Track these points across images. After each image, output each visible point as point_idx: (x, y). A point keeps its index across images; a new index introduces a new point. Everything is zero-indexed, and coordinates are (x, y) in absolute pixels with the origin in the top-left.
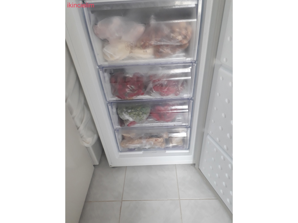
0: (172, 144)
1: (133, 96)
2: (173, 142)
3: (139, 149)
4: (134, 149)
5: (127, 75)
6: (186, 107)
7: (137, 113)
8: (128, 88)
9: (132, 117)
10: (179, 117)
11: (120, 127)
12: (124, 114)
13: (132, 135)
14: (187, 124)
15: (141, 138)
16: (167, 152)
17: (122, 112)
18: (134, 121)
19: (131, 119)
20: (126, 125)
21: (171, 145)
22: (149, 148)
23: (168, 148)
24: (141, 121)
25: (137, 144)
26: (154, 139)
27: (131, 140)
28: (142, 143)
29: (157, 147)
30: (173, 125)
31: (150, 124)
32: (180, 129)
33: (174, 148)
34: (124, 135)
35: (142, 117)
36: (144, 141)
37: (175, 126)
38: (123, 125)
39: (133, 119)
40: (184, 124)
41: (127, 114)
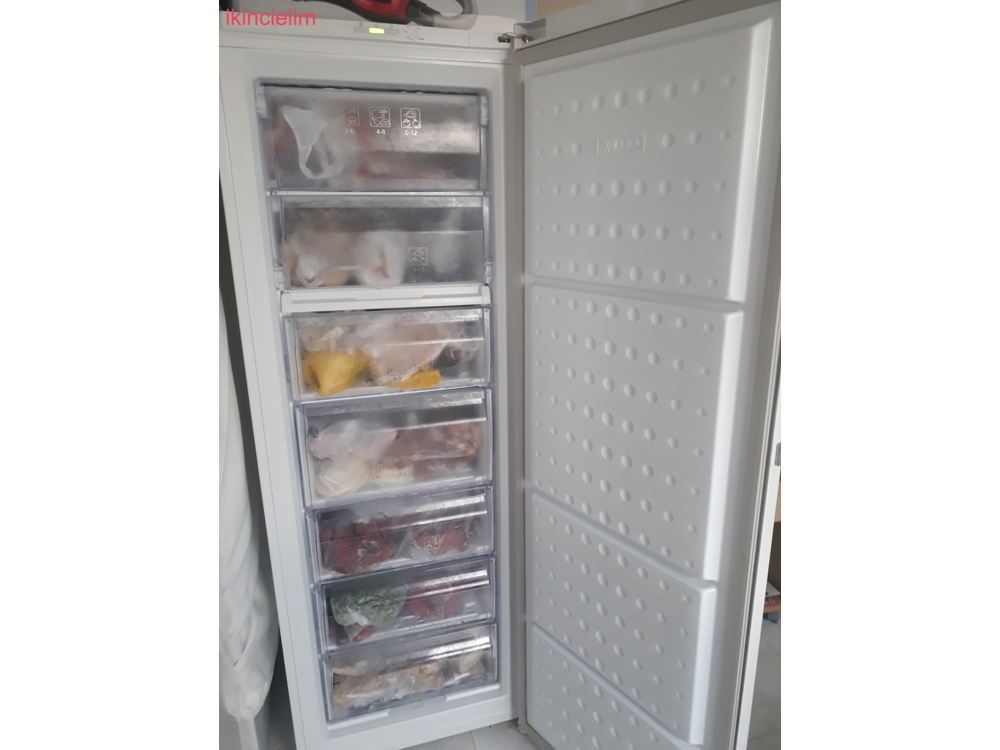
0: (460, 673)
1: (371, 564)
2: (463, 667)
3: (379, 705)
4: (367, 708)
5: (360, 521)
6: (483, 573)
7: (378, 603)
8: (363, 547)
9: (367, 616)
10: (469, 602)
11: (333, 647)
12: (350, 610)
13: (361, 666)
14: (489, 615)
15: (383, 672)
16: (450, 698)
17: (343, 605)
18: (371, 626)
19: (364, 622)
20: (351, 639)
21: (457, 678)
22: (405, 697)
23: (450, 690)
24: (389, 623)
25: (374, 689)
26: (416, 669)
27: (358, 682)
28: (388, 684)
29: (423, 689)
30: (459, 623)
31: (407, 628)
32: (474, 631)
33: (466, 684)
34: (339, 671)
35: (390, 611)
36: (392, 679)
37: (463, 623)
38: (343, 641)
39: (369, 619)
40: (483, 616)
41: (357, 610)
